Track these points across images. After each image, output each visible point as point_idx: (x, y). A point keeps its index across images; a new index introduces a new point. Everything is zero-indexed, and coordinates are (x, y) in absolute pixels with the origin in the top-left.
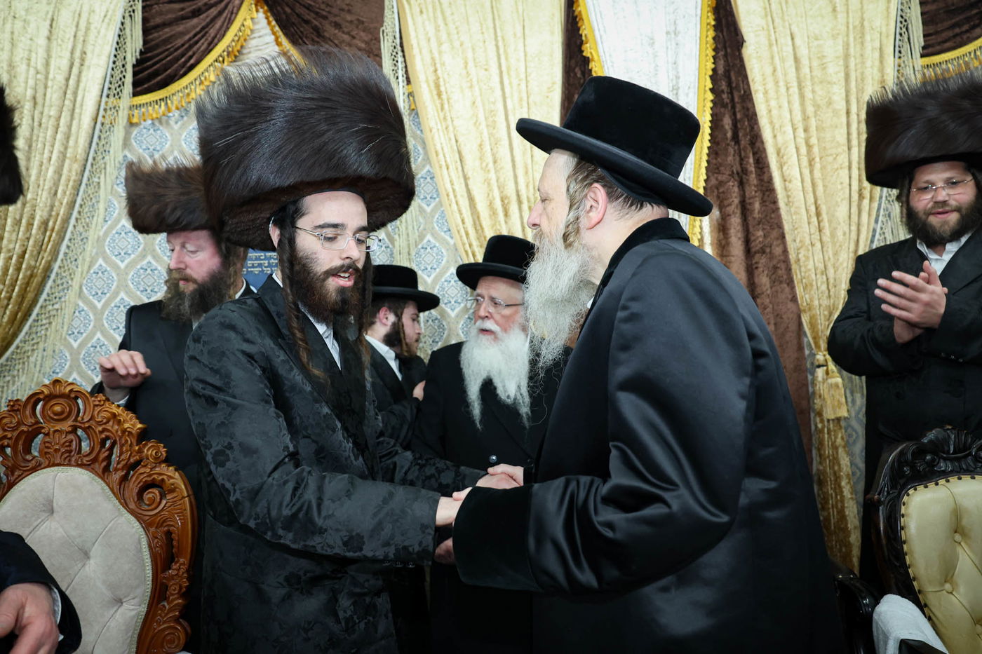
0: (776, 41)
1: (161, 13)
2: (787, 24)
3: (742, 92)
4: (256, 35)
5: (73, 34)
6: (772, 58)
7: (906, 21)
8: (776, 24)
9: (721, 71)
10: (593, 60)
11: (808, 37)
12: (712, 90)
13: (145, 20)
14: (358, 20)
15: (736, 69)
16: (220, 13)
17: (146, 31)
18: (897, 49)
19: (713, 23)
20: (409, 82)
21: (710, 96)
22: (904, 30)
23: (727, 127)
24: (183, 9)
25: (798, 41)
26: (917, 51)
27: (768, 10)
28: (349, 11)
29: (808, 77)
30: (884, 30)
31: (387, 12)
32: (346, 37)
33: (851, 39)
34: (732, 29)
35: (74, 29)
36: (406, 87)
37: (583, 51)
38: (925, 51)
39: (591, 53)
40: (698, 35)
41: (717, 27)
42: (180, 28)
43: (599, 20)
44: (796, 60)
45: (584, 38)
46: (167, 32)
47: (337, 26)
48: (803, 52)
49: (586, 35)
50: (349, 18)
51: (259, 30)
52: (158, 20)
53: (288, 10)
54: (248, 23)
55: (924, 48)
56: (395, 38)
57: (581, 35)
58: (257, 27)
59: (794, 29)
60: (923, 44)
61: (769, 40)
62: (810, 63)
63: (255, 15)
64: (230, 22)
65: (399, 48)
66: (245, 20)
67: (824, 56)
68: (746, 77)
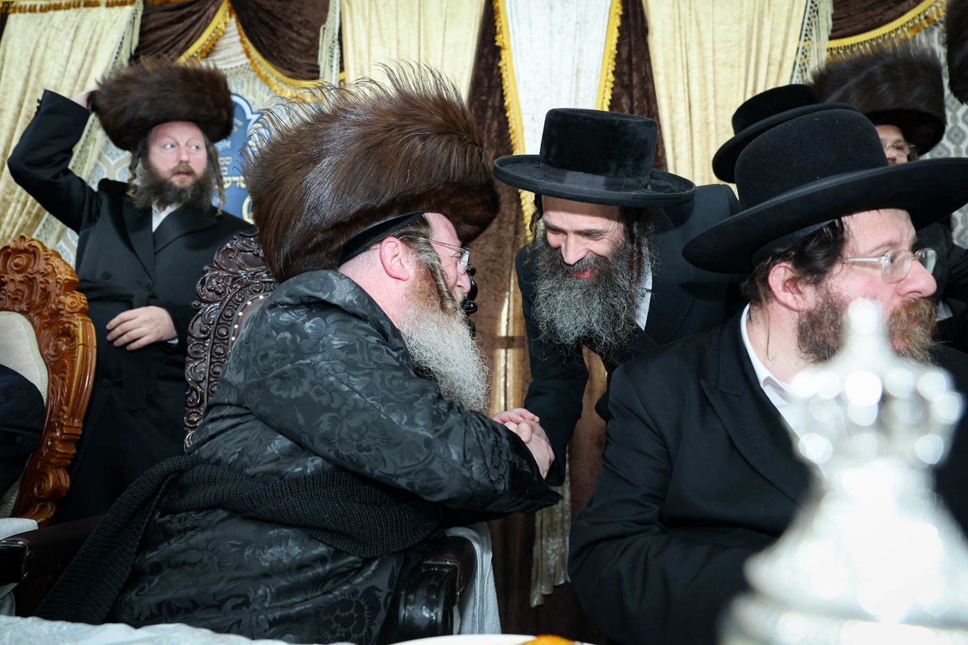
0: (680, 27)
1: (154, 20)
2: (693, 13)
3: (644, 74)
4: (227, 36)
5: (89, 36)
6: (675, 43)
7: (816, 6)
8: (682, 11)
9: (624, 55)
10: (504, 49)
11: (713, 22)
12: (614, 73)
13: (142, 26)
14: (306, 20)
15: (640, 53)
16: (199, 19)
17: (142, 34)
18: (804, 33)
19: (621, 13)
20: (342, 69)
21: (611, 78)
22: (815, 13)
23: (624, 106)
24: (172, 16)
25: (702, 27)
26: (825, 34)
28: (300, 14)
29: (710, 59)
31: (330, 14)
32: (294, 35)
34: (639, 17)
35: (91, 32)
36: (338, 74)
37: (495, 41)
38: (835, 34)
39: (503, 43)
40: (606, 24)
41: (624, 18)
42: (167, 31)
43: (514, 14)
44: (701, 44)
45: (498, 29)
46: (159, 33)
47: (290, 26)
48: (707, 36)
49: (501, 27)
50: (299, 19)
51: (230, 32)
52: (152, 25)
53: (252, 14)
54: (222, 26)
55: (833, 31)
56: (334, 34)
57: (496, 27)
58: (229, 29)
59: (700, 17)
60: (831, 27)
61: (674, 27)
62: (713, 46)
63: (228, 20)
64: (207, 25)
65: (337, 42)
66: (219, 23)
67: (728, 41)
68: (649, 60)
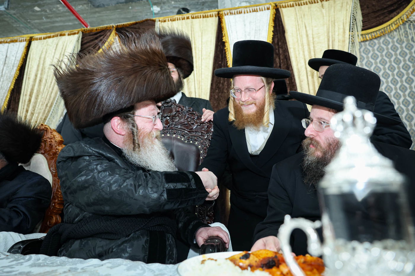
0: (299, 29)
1: (86, 39)
2: (303, 23)
3: (284, 49)
4: (114, 43)
5: (62, 47)
6: (297, 35)
7: (355, 17)
8: (299, 23)
9: (276, 42)
10: (226, 42)
11: (312, 26)
13: (82, 42)
15: (282, 41)
17: (82, 45)
18: (351, 28)
19: (273, 25)
22: (354, 20)
23: (277, 62)
24: (93, 37)
25: (308, 28)
26: (360, 28)
27: (296, 18)
29: (312, 41)
30: (345, 21)
33: (330, 26)
34: (281, 26)
35: (62, 46)
37: (223, 40)
38: (364, 28)
39: (226, 40)
40: (267, 30)
41: (275, 27)
42: (91, 43)
43: (230, 29)
44: (307, 36)
45: (223, 35)
46: (88, 44)
48: (310, 32)
49: (225, 34)
52: (86, 41)
54: (113, 40)
57: (222, 34)
58: (115, 41)
59: (307, 25)
60: (362, 25)
61: (296, 29)
62: (313, 36)
63: (115, 37)
64: (107, 39)
66: (111, 39)
67: (319, 33)
68: (286, 43)
